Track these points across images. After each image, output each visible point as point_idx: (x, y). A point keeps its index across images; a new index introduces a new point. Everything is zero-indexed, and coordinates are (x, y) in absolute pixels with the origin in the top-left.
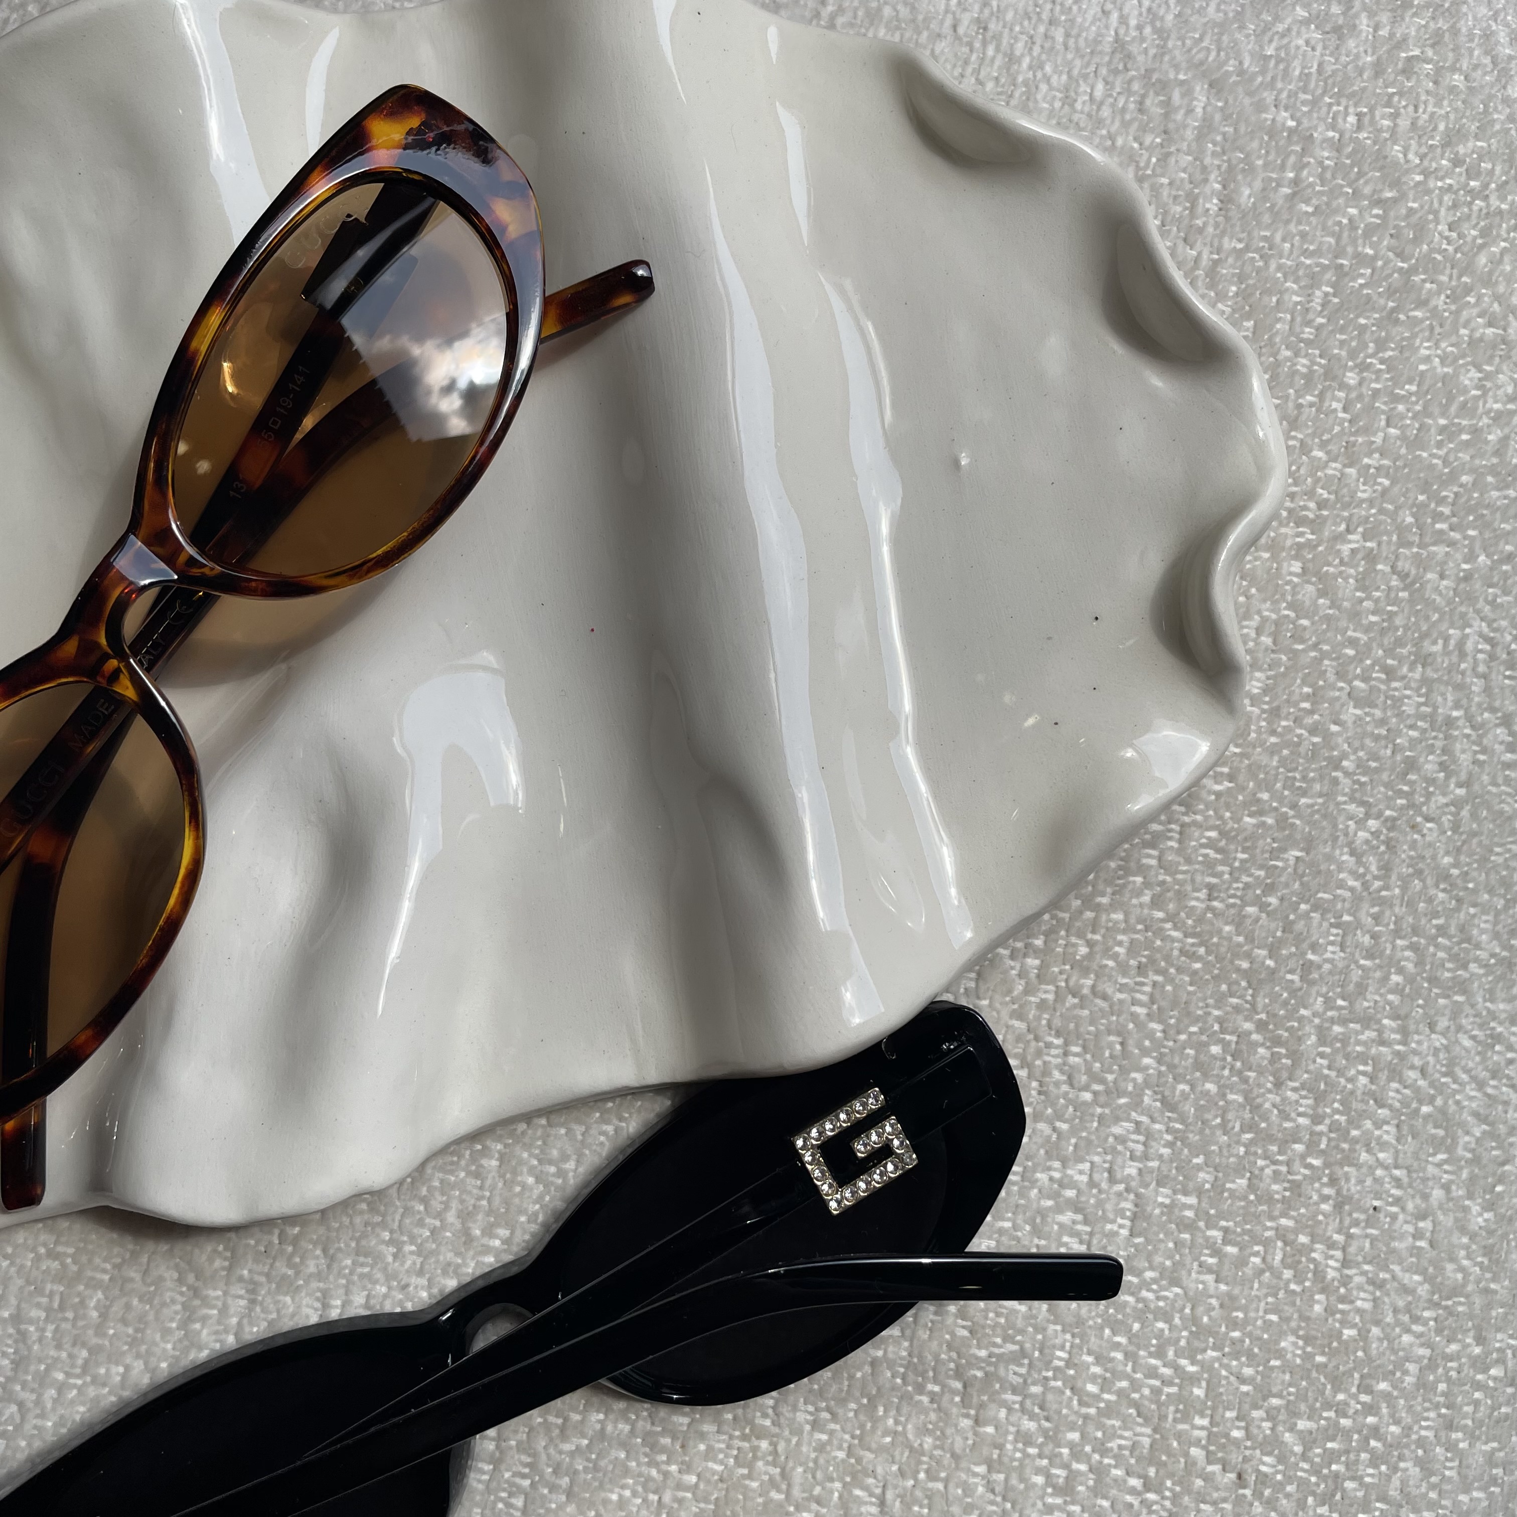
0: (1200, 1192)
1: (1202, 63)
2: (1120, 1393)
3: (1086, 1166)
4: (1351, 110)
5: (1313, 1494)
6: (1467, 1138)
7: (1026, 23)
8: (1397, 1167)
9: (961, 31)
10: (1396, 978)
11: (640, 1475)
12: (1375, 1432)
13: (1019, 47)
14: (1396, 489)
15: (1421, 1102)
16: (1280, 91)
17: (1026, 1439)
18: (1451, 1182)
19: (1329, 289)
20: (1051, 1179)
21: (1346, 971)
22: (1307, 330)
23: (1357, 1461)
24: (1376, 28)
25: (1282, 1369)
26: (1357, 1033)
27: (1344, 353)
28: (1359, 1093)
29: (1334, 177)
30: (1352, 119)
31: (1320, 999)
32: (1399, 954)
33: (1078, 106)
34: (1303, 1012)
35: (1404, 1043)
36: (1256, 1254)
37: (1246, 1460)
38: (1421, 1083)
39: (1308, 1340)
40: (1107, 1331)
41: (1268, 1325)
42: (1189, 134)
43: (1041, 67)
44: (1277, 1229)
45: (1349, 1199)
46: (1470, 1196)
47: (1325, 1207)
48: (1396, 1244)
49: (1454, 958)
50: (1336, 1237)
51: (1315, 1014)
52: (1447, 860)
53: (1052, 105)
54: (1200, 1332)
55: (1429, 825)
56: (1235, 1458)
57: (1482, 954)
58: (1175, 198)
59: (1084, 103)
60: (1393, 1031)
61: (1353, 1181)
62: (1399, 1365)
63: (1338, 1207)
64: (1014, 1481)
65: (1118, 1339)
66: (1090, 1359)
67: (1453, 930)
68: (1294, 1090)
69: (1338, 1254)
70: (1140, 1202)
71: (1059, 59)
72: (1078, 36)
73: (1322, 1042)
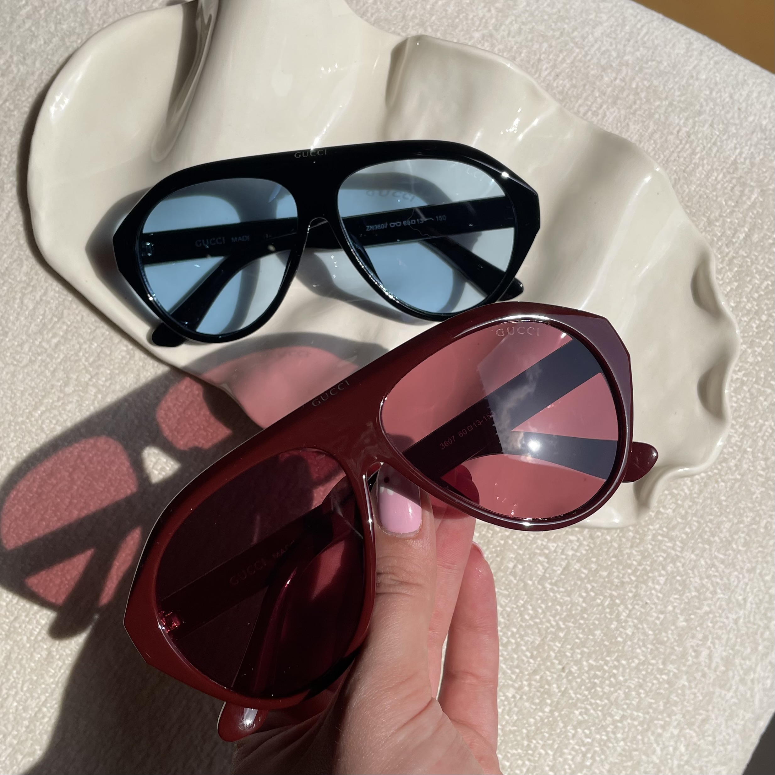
0: (590, 570)
1: (762, 181)
2: (536, 623)
3: (555, 545)
5: (585, 686)
6: (688, 594)
7: (705, 141)
8: (660, 592)
9: (680, 134)
10: (688, 530)
12: (614, 676)
13: (698, 149)
14: (762, 363)
15: (678, 575)
18: (677, 606)
19: (770, 283)
20: (542, 544)
21: (671, 520)
22: (756, 294)
23: (604, 682)
25: (592, 640)
26: (666, 542)
27: (765, 308)
28: (658, 562)
31: (658, 525)
32: (692, 522)
33: (710, 180)
35: (681, 552)
36: (600, 599)
37: (567, 664)
38: (681, 569)
39: (605, 635)
40: (539, 601)
41: (593, 624)
42: (746, 207)
43: (703, 160)
44: (610, 594)
45: (639, 595)
46: (681, 614)
47: (630, 595)
48: (648, 617)
49: (711, 532)
50: (629, 606)
51: (654, 529)
52: (723, 498)
53: (701, 175)
54: (570, 615)
55: (722, 483)
56: (565, 661)
57: (722, 535)
58: (730, 228)
59: (712, 180)
60: (679, 547)
61: (643, 590)
62: (632, 658)
63: (634, 596)
65: (542, 605)
66: (530, 607)
67: (715, 522)
68: (636, 551)
69: (627, 612)
70: (568, 565)
71: (711, 159)
72: (721, 153)
73: (653, 540)
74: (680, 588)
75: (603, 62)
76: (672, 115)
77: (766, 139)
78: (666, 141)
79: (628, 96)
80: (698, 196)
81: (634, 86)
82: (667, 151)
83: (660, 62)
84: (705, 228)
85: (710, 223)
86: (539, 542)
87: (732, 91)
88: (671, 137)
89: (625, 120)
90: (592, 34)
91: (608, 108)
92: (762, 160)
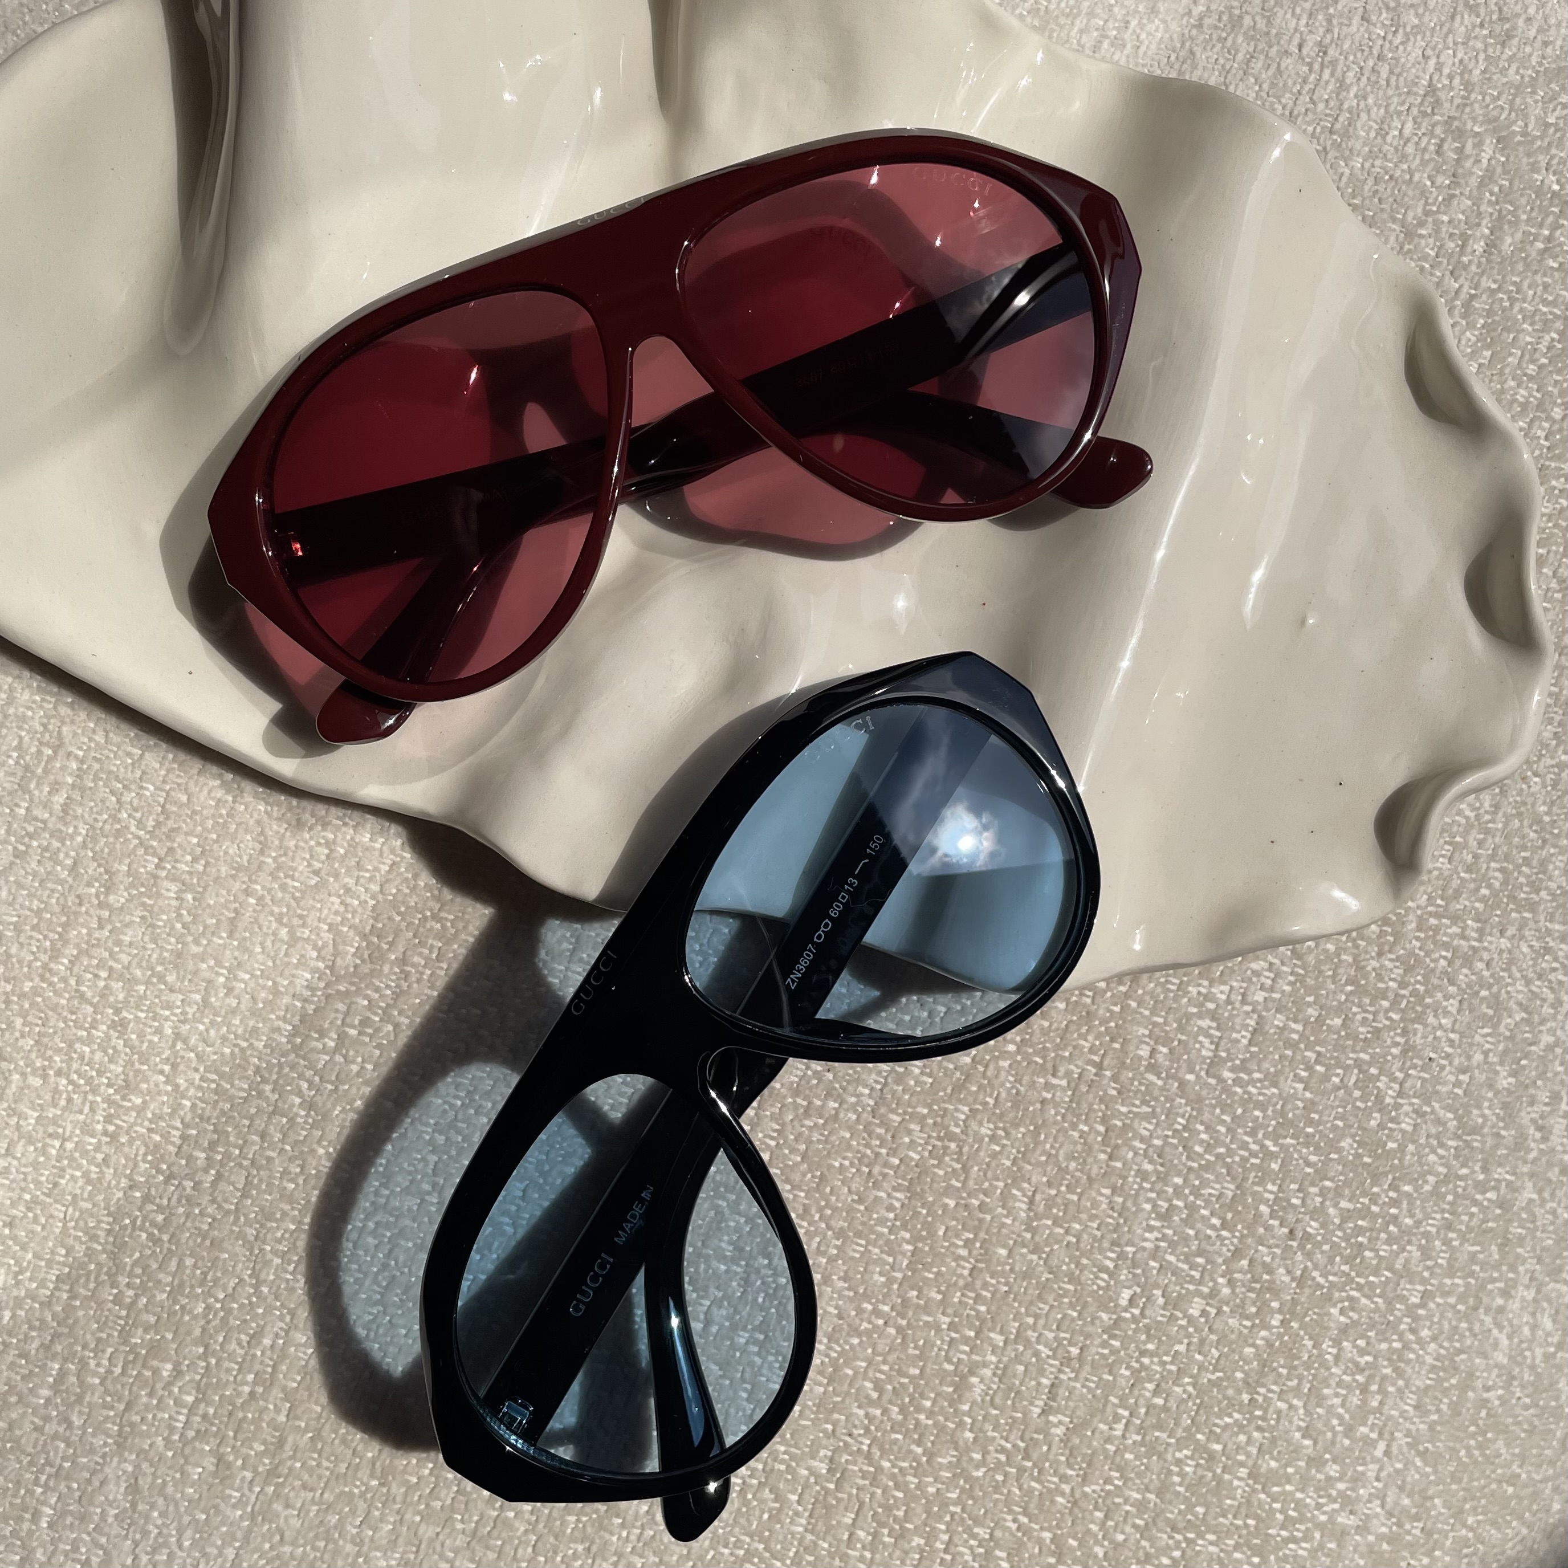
0: (1306, 1023)
1: (1496, 119)
2: (1218, 1156)
5: (1341, 1255)
6: (1509, 1021)
7: (1359, 55)
8: (1453, 1031)
9: (1305, 51)
10: (1484, 891)
11: (858, 1152)
12: (1395, 1219)
13: (1350, 77)
15: (1481, 987)
16: (1552, 158)
17: (1143, 1175)
18: (1490, 1050)
19: (1555, 336)
20: (1199, 993)
21: (1449, 879)
22: (1531, 367)
23: (1377, 1239)
25: (1339, 1161)
26: (1447, 927)
27: (1556, 391)
28: (1438, 972)
31: (1425, 897)
32: (1491, 873)
33: (1389, 139)
34: (1410, 904)
35: (1480, 940)
36: (1338, 1075)
37: (1298, 1221)
38: (1486, 973)
39: (1361, 1144)
40: (1218, 1111)
41: (1335, 1128)
42: (1474, 181)
43: (1365, 98)
44: (1356, 1060)
45: (1413, 1048)
46: (1501, 1063)
47: (1395, 1051)
48: (1439, 1087)
49: (1531, 884)
50: (1398, 1074)
51: (1418, 907)
52: (1543, 809)
53: (1368, 133)
54: (1285, 1124)
55: (1536, 779)
56: (1291, 1218)
57: (1552, 885)
58: (1451, 235)
59: (1394, 137)
60: (1473, 929)
61: (1419, 1035)
62: (1423, 1175)
63: (1404, 1052)
64: (1129, 1204)
65: (1224, 1117)
66: (1201, 1128)
67: (1535, 863)
68: (1391, 960)
69: (1397, 1087)
70: (1261, 1021)
71: (1381, 93)
72: (1399, 75)
73: (1419, 929)
74: (1491, 1012)
76: (1280, 13)
77: (1482, 25)
78: (1279, 72)
80: (1370, 182)
82: (1288, 95)
84: (1401, 248)
85: (1410, 234)
86: (1193, 990)
88: (1285, 63)
89: (1183, 44)
91: (1141, 26)
92: (1484, 72)
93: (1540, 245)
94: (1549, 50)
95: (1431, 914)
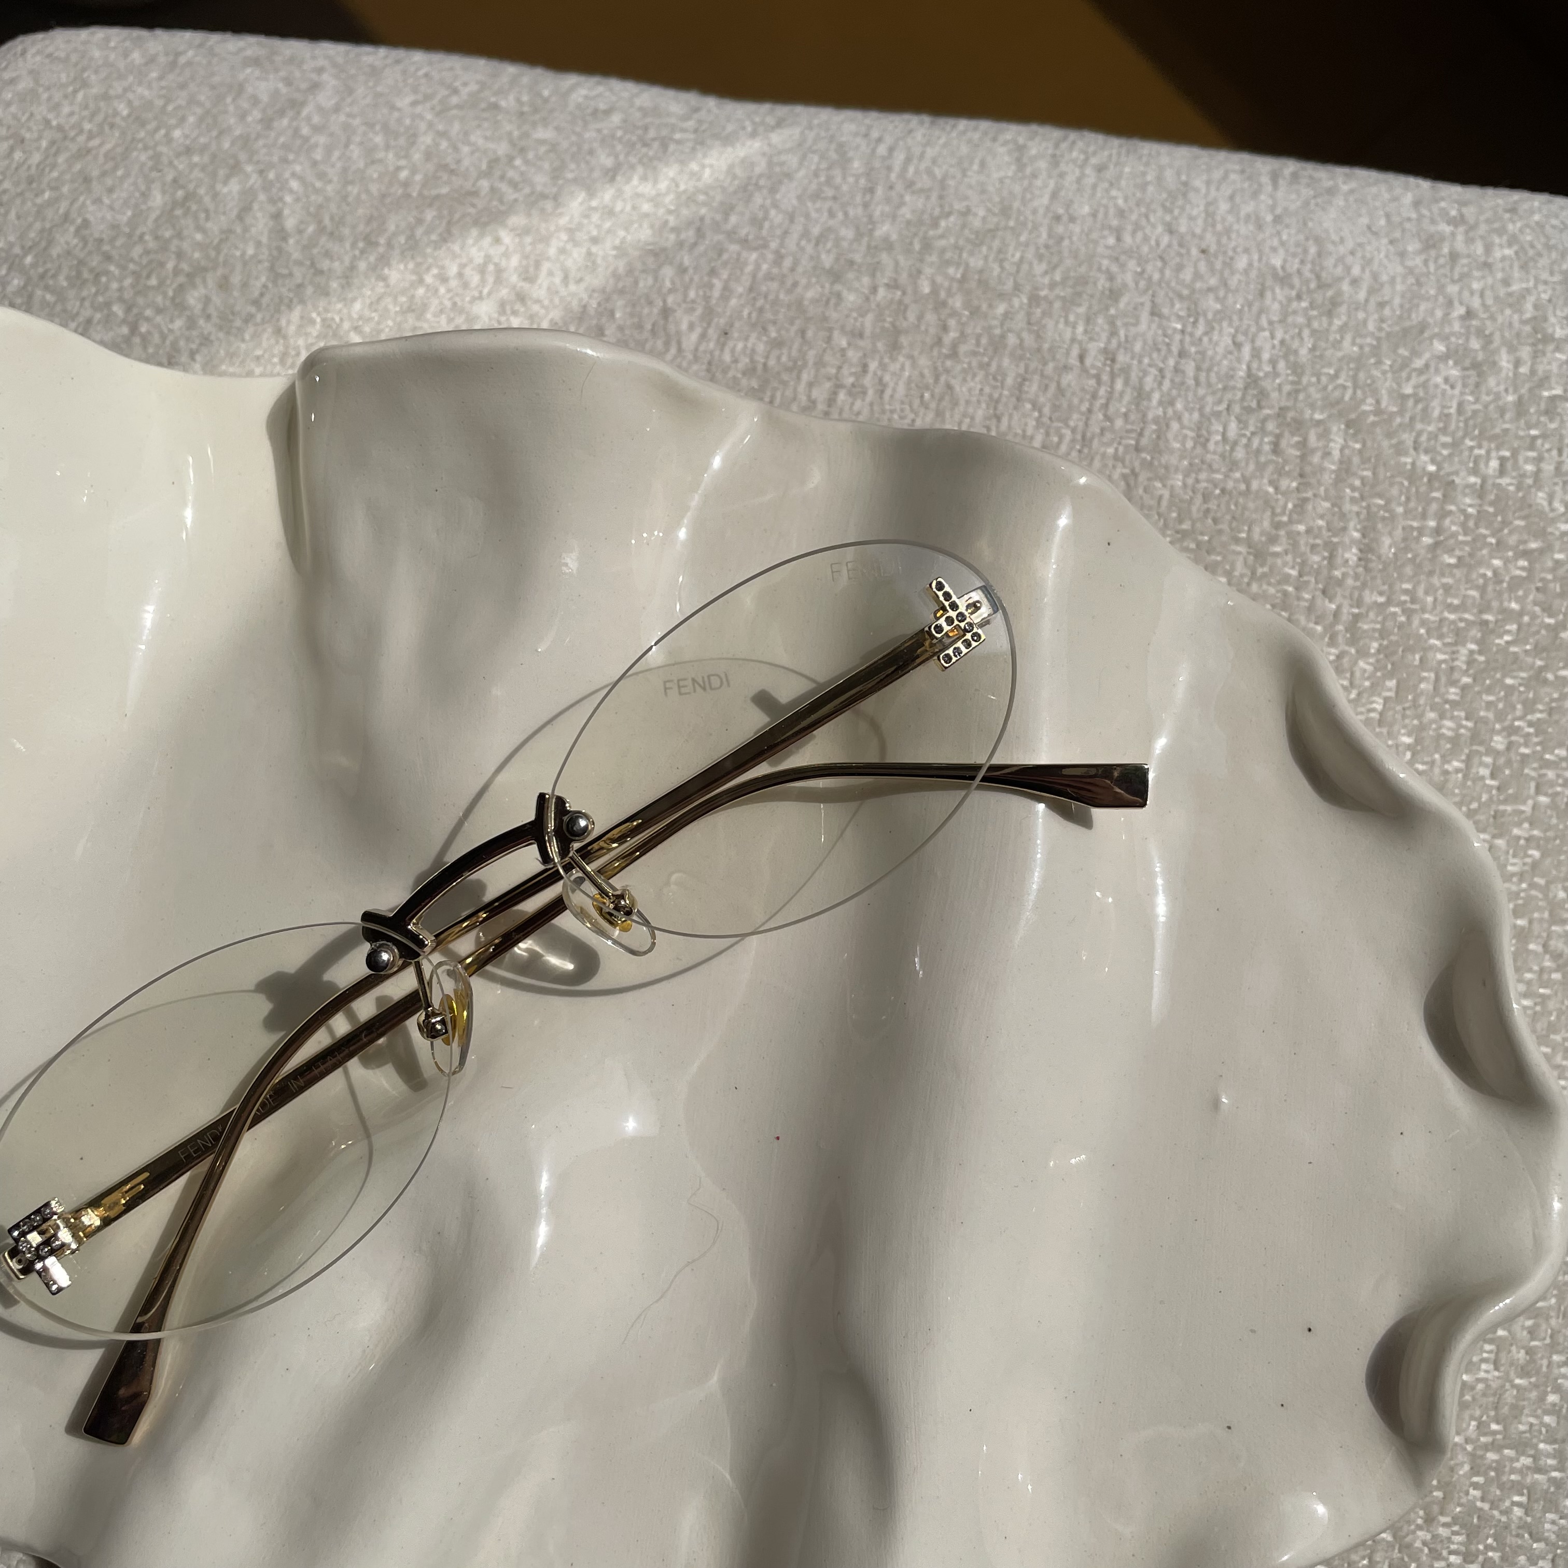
1: (1339, 401)
4: (1494, 454)
7: (1155, 355)
9: (1088, 362)
10: (1552, 1398)
13: (1149, 382)
14: (1548, 861)
16: (1419, 434)
19: (1473, 647)
21: (1499, 1393)
22: (1452, 690)
24: (1517, 363)
26: (1512, 1460)
27: (1491, 715)
28: (1513, 1526)
29: (1477, 526)
30: (1494, 464)
31: (1474, 1423)
32: (1556, 1371)
33: (1211, 446)
34: (1455, 1438)
42: (1328, 478)
43: (1172, 403)
51: (1467, 1441)
53: (1183, 444)
58: (1313, 547)
59: (1217, 443)
60: (1548, 1455)
68: (1445, 1525)
71: (1190, 395)
72: (1209, 370)
73: (1474, 1471)
75: (827, 260)
76: (1050, 323)
77: (1299, 297)
78: (1061, 391)
79: (920, 317)
80: (1199, 500)
81: (927, 290)
82: (1075, 416)
83: (967, 212)
84: (1253, 573)
85: (1259, 554)
87: (1168, 218)
88: (1068, 379)
89: (937, 379)
90: (775, 205)
91: (883, 366)
92: (1313, 349)
93: (1427, 540)
94: (1387, 311)
95: (1487, 1448)
